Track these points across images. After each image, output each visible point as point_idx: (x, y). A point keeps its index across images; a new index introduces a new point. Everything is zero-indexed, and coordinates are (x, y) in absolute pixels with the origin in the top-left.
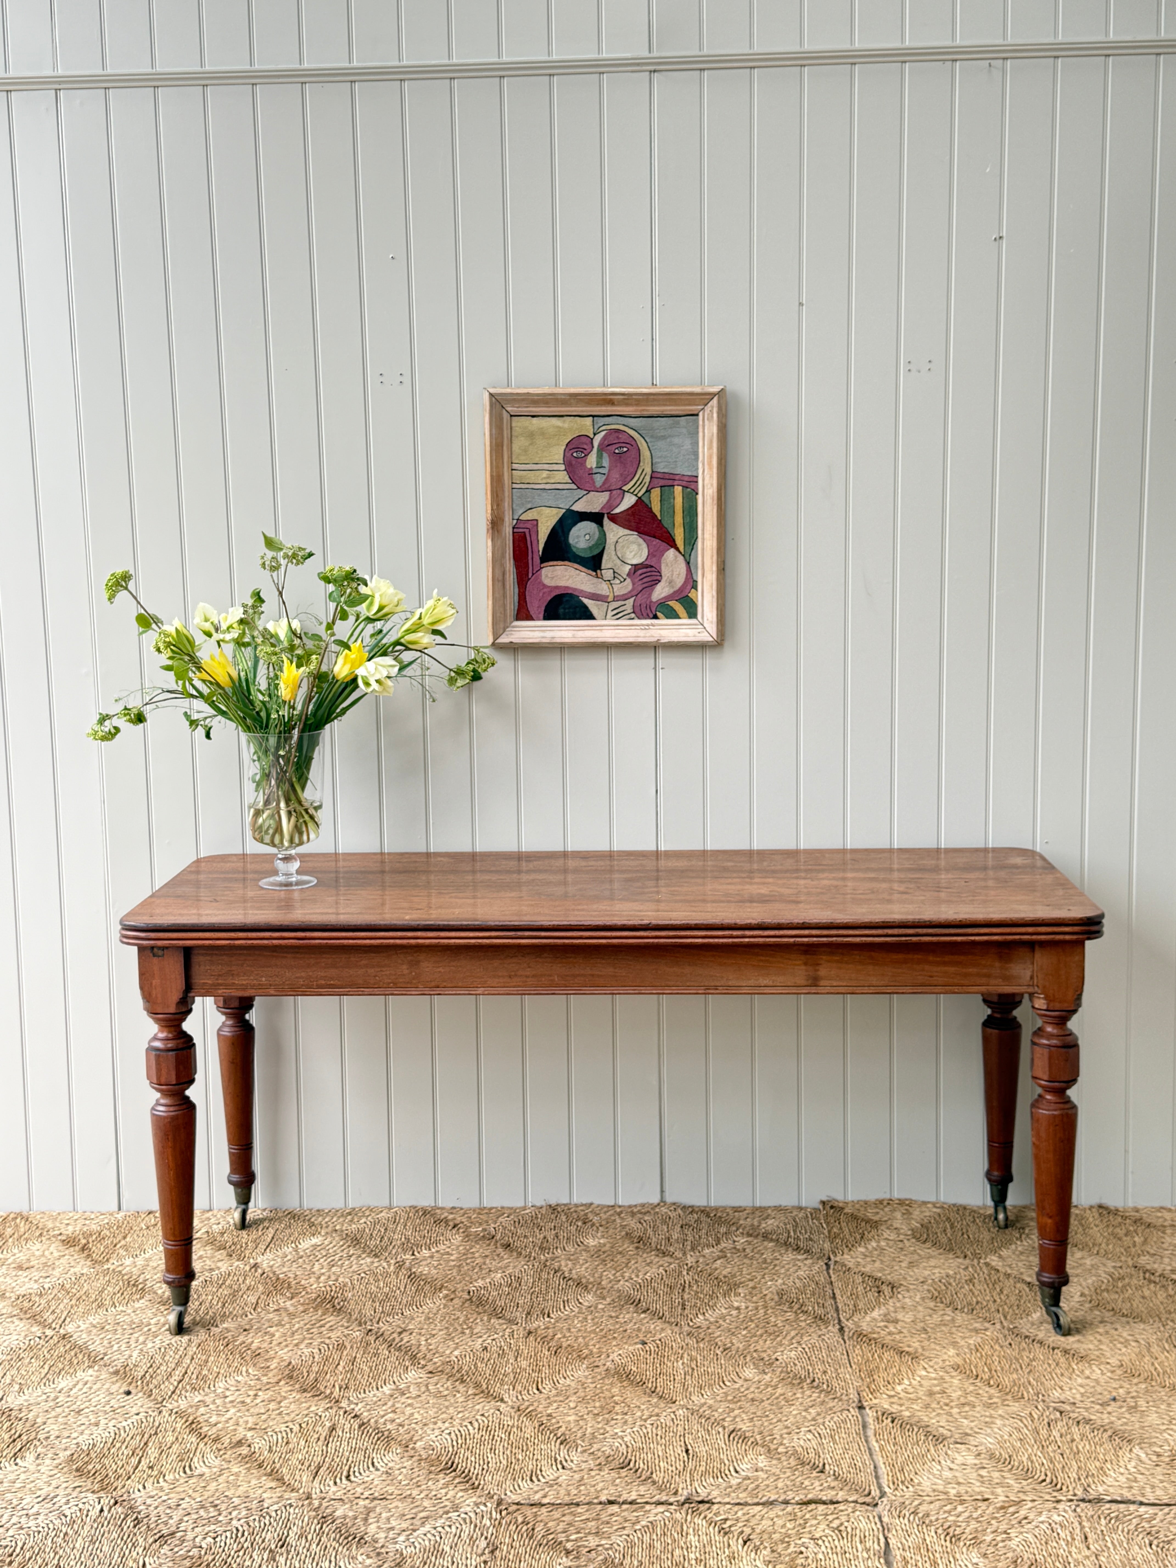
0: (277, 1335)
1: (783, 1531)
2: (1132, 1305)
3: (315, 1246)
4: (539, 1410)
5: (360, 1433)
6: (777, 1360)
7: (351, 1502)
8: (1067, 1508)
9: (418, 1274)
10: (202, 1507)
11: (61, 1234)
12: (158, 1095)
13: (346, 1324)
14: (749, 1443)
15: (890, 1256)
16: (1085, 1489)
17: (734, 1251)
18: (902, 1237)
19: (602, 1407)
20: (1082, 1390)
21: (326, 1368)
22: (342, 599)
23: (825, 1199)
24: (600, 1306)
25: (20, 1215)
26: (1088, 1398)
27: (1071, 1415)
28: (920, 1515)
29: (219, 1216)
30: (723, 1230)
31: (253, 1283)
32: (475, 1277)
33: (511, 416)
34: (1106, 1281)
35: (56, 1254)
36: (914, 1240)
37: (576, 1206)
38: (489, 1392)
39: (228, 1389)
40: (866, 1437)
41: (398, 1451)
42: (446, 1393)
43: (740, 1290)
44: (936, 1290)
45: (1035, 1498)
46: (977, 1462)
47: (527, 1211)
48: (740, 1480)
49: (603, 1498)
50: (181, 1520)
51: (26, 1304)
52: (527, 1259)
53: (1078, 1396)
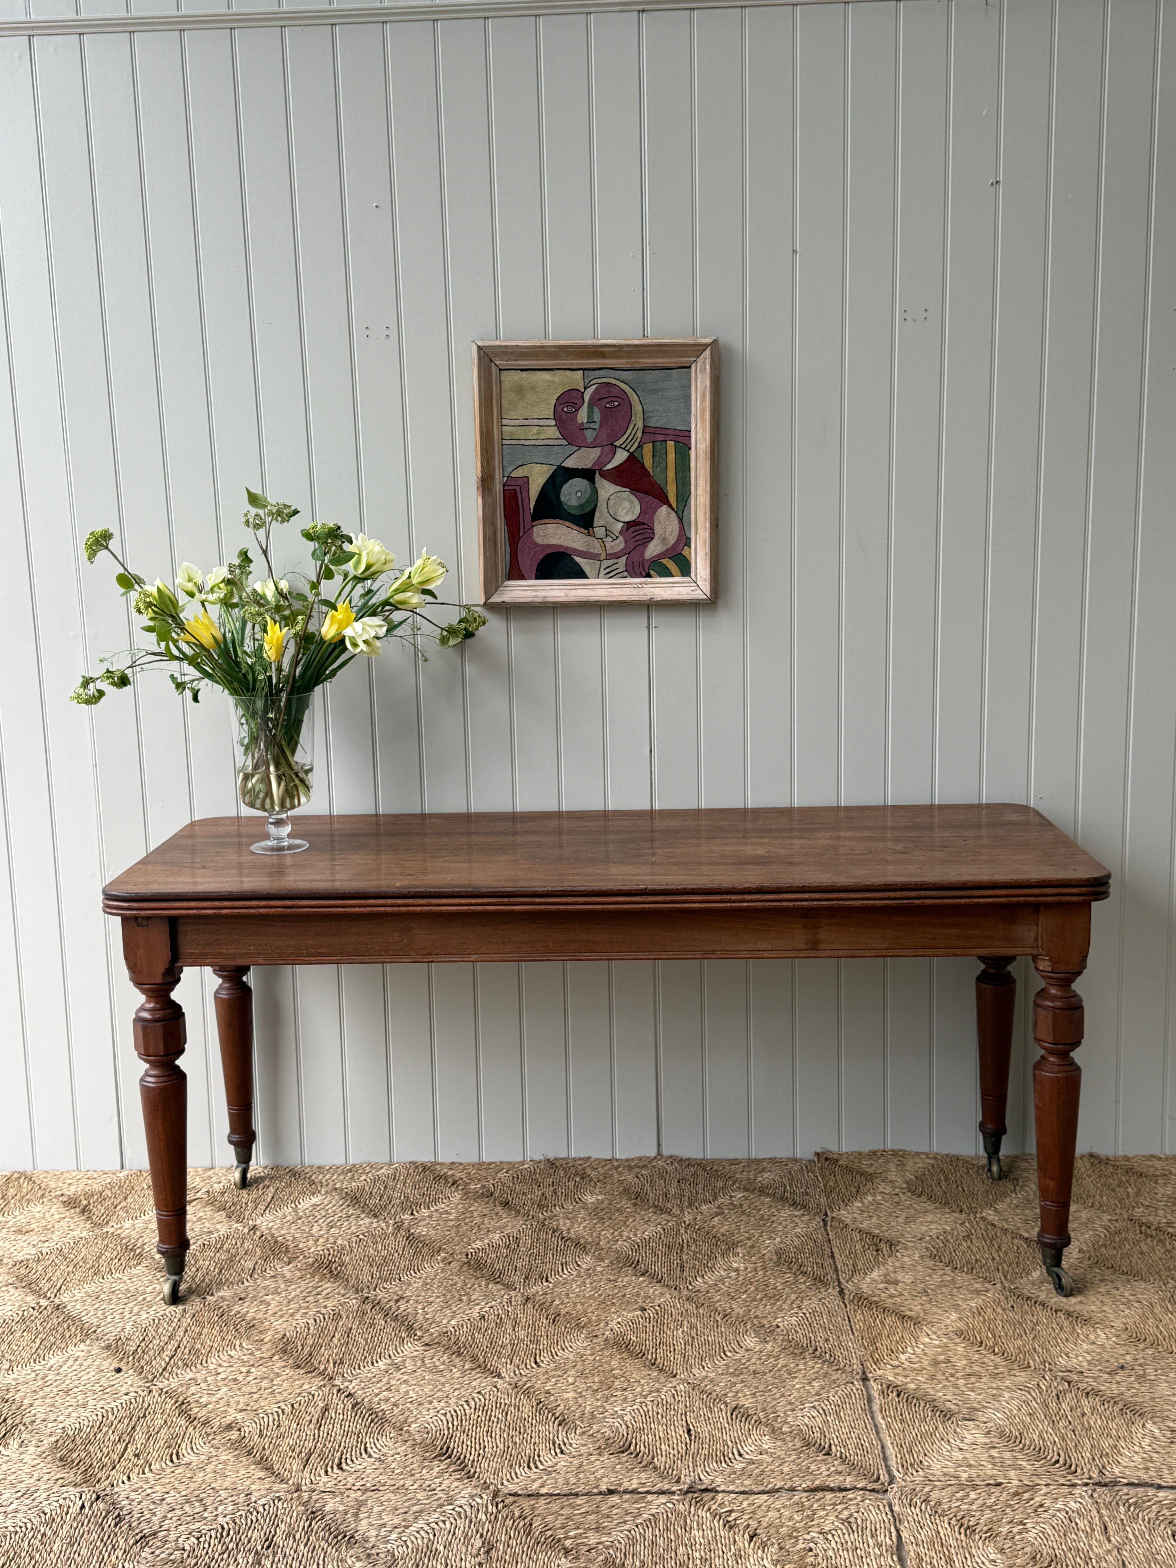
0: (273, 1303)
1: (790, 1524)
2: (1131, 1261)
3: (315, 1206)
4: (537, 1386)
5: (353, 1415)
6: (778, 1327)
7: (342, 1493)
8: (1084, 1494)
9: (416, 1234)
10: (188, 1501)
11: (62, 1195)
12: (147, 1066)
13: (342, 1292)
14: (753, 1421)
15: (886, 1211)
16: (1101, 1472)
17: (731, 1207)
18: (897, 1190)
19: (600, 1382)
20: (1089, 1358)
21: (321, 1341)
22: (327, 558)
23: (819, 1150)
24: (599, 1269)
25: (23, 1174)
26: (1096, 1366)
27: (1080, 1385)
28: (932, 1503)
29: (220, 1174)
30: (720, 1184)
31: (251, 1247)
32: (473, 1237)
33: (500, 370)
34: (1102, 1235)
35: (56, 1217)
36: (909, 1194)
37: (574, 1160)
38: (486, 1366)
39: (220, 1365)
40: (872, 1412)
41: (392, 1435)
42: (442, 1367)
43: (739, 1250)
44: (934, 1247)
45: (1049, 1482)
46: (988, 1441)
47: (526, 1166)
48: (744, 1465)
49: (603, 1488)
50: (165, 1517)
51: (23, 1271)
52: (525, 1218)
53: (1085, 1364)
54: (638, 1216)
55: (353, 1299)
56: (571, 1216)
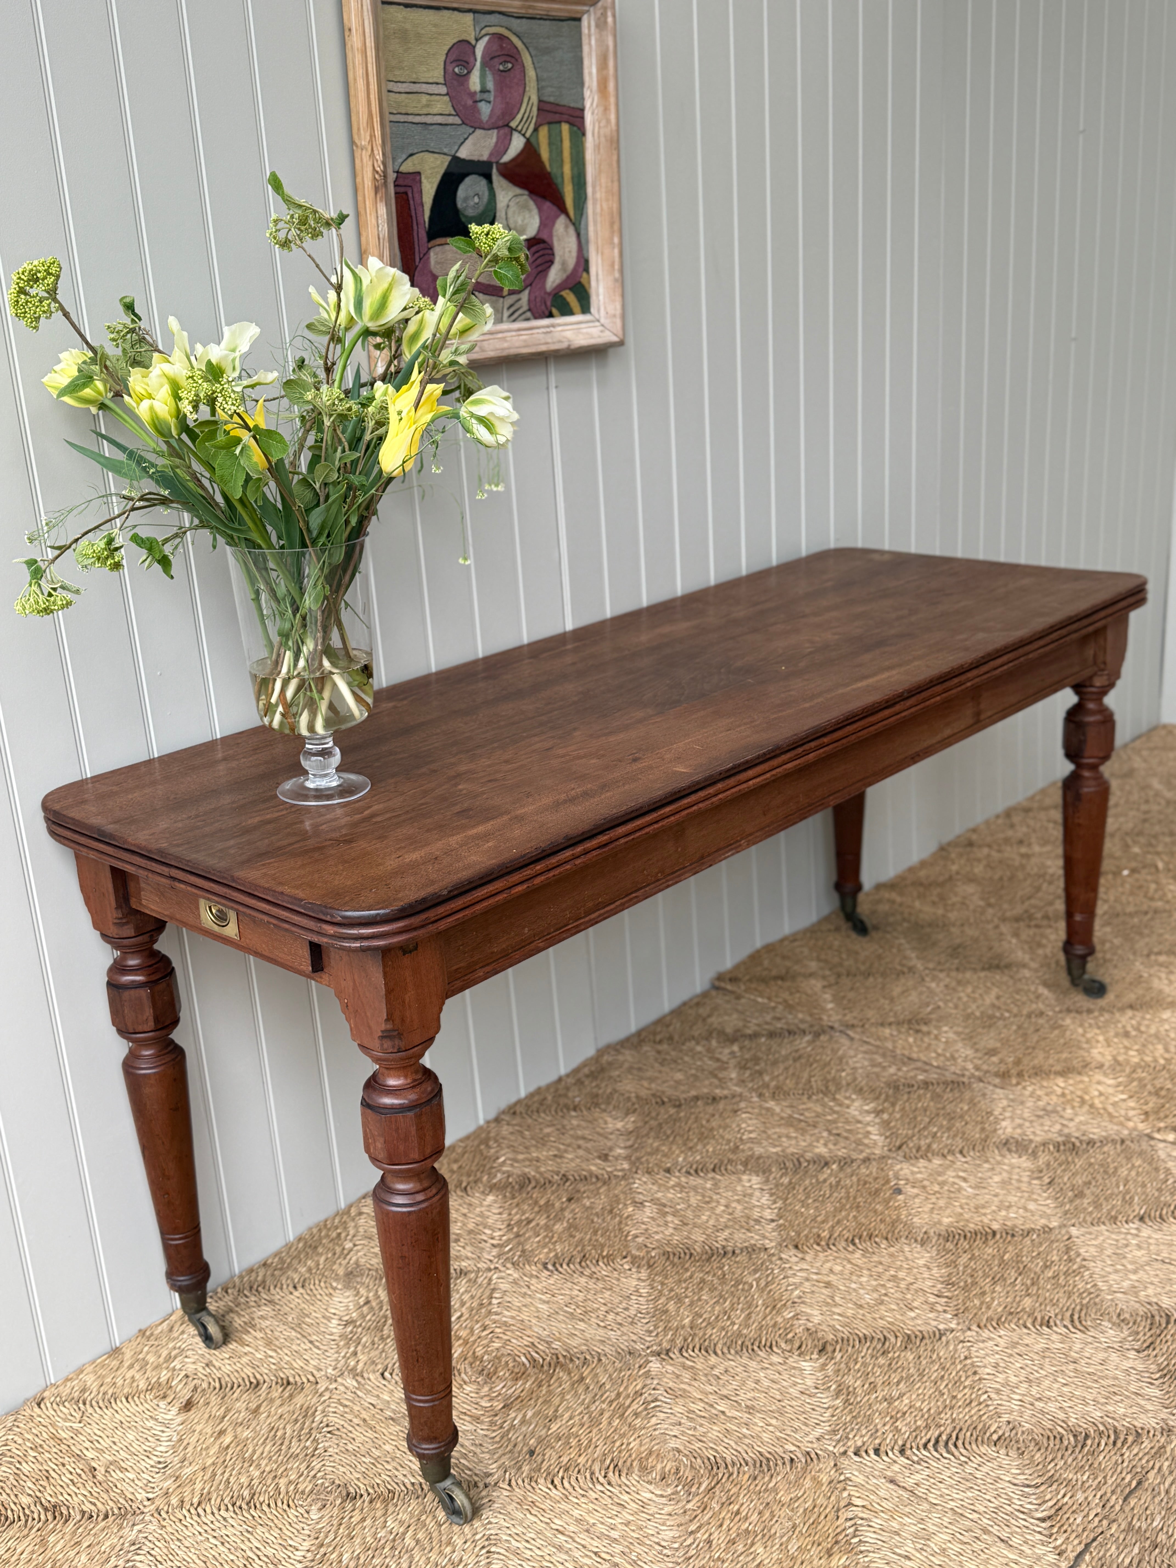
18: (829, 979)
33: (382, 2)
36: (844, 978)
54: (702, 1115)
55: (651, 1364)
56: (649, 1150)
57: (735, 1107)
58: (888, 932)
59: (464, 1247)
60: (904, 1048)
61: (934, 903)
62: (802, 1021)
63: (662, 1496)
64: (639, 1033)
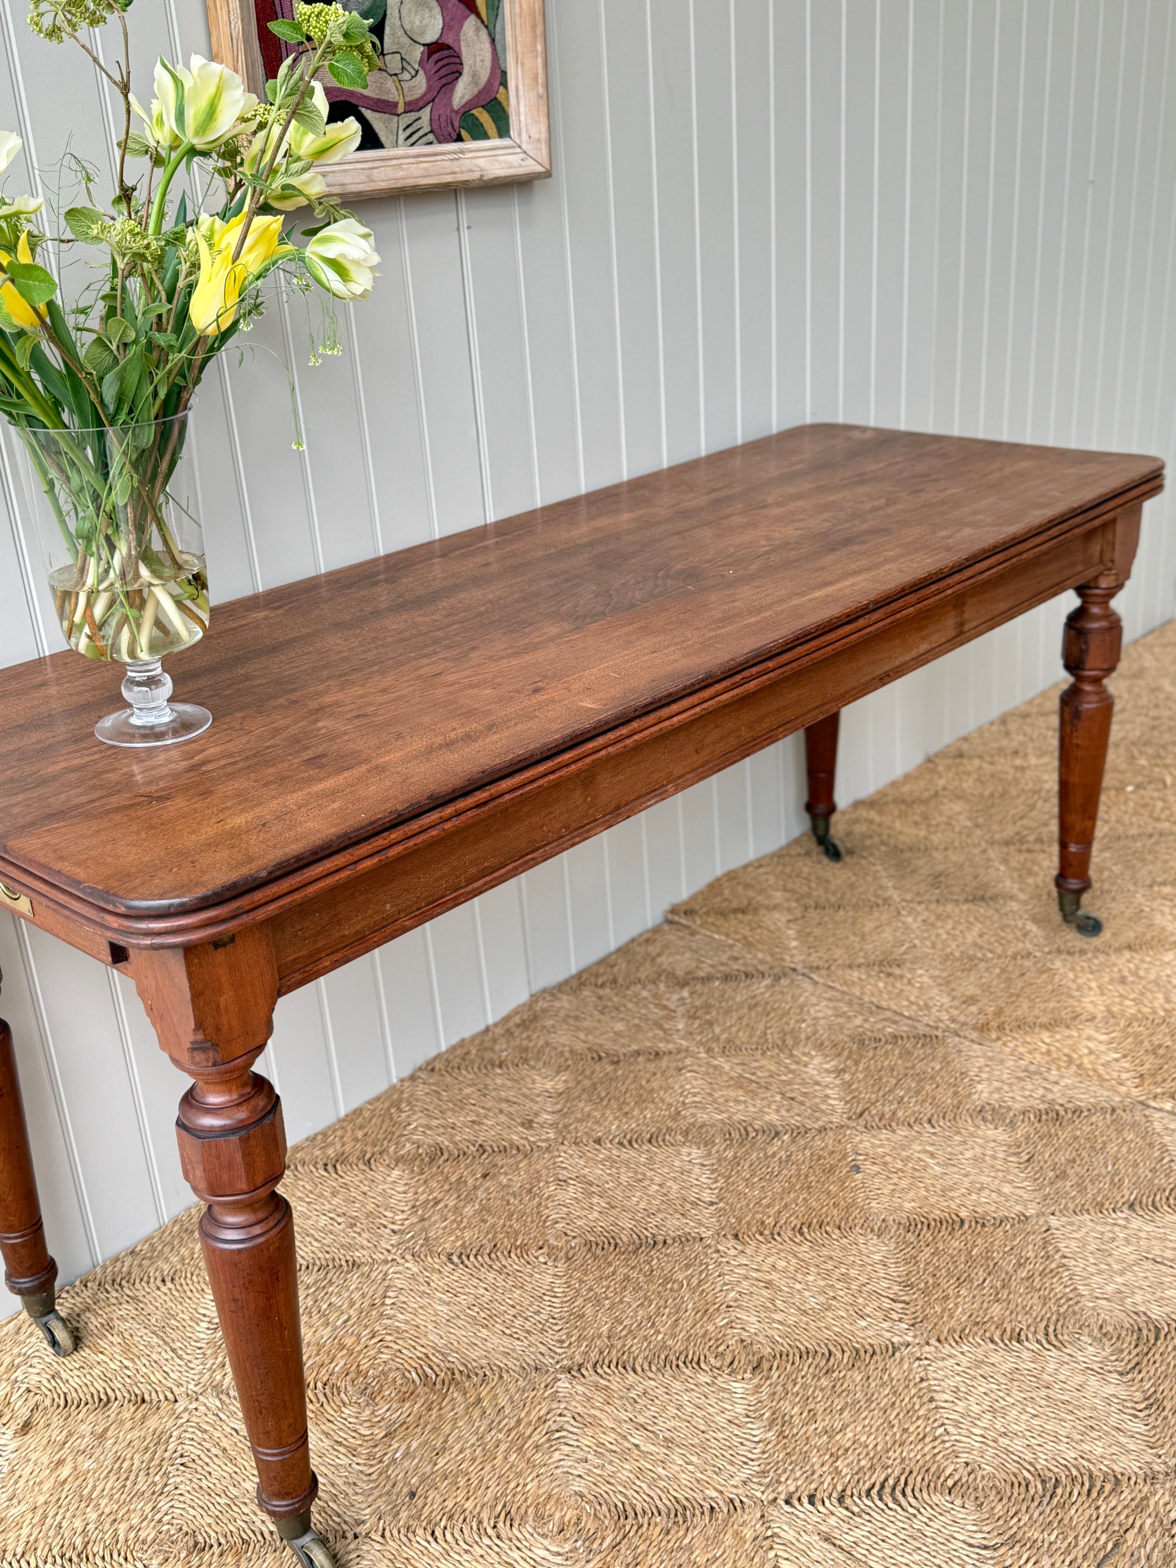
15: (828, 937)
18: (795, 912)
36: (811, 910)
37: (450, 1052)
54: (642, 1073)
55: (559, 1384)
56: (579, 1116)
57: (680, 1064)
58: (864, 857)
59: (359, 1234)
60: (872, 995)
61: (916, 823)
62: (762, 962)
63: (559, 1554)
64: (580, 975)
